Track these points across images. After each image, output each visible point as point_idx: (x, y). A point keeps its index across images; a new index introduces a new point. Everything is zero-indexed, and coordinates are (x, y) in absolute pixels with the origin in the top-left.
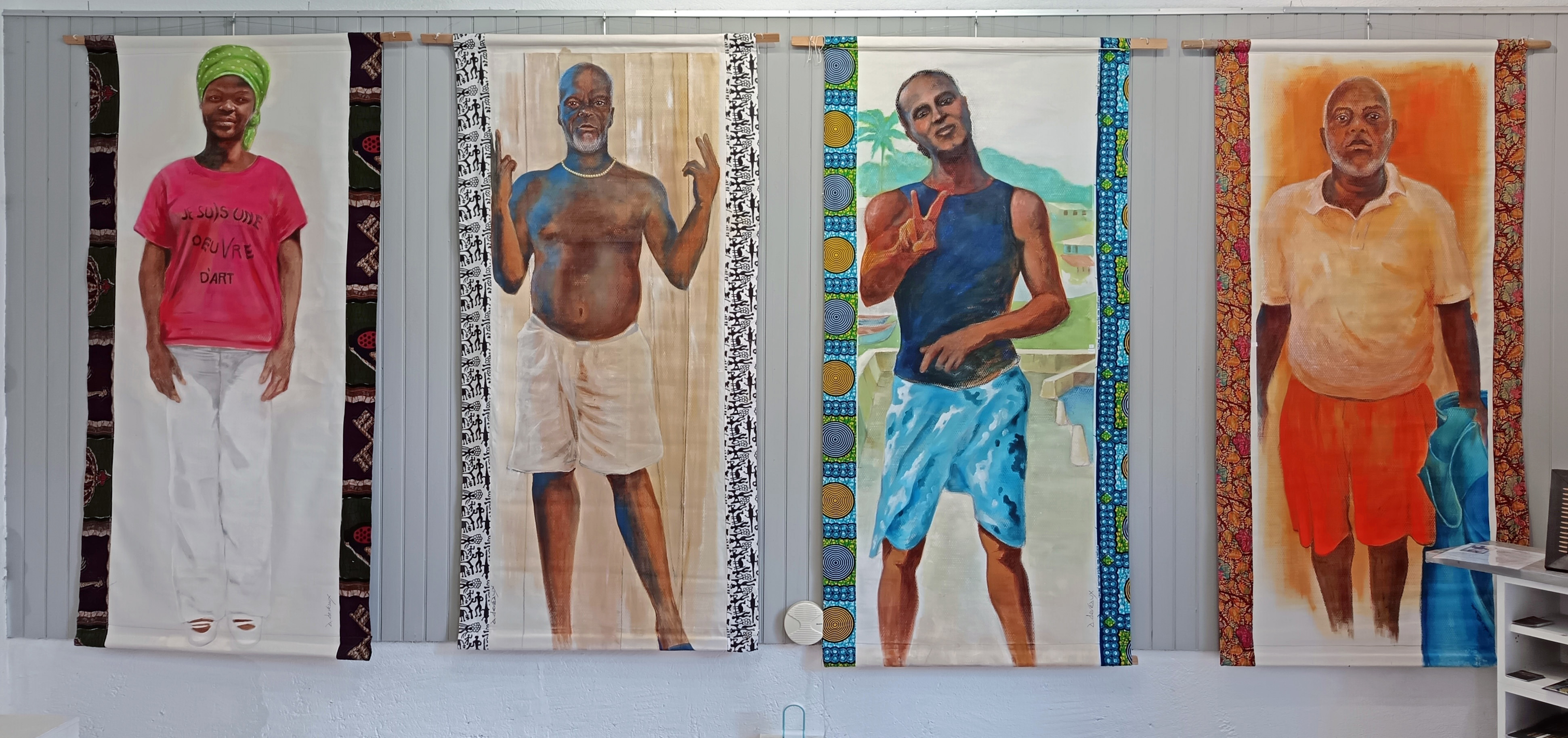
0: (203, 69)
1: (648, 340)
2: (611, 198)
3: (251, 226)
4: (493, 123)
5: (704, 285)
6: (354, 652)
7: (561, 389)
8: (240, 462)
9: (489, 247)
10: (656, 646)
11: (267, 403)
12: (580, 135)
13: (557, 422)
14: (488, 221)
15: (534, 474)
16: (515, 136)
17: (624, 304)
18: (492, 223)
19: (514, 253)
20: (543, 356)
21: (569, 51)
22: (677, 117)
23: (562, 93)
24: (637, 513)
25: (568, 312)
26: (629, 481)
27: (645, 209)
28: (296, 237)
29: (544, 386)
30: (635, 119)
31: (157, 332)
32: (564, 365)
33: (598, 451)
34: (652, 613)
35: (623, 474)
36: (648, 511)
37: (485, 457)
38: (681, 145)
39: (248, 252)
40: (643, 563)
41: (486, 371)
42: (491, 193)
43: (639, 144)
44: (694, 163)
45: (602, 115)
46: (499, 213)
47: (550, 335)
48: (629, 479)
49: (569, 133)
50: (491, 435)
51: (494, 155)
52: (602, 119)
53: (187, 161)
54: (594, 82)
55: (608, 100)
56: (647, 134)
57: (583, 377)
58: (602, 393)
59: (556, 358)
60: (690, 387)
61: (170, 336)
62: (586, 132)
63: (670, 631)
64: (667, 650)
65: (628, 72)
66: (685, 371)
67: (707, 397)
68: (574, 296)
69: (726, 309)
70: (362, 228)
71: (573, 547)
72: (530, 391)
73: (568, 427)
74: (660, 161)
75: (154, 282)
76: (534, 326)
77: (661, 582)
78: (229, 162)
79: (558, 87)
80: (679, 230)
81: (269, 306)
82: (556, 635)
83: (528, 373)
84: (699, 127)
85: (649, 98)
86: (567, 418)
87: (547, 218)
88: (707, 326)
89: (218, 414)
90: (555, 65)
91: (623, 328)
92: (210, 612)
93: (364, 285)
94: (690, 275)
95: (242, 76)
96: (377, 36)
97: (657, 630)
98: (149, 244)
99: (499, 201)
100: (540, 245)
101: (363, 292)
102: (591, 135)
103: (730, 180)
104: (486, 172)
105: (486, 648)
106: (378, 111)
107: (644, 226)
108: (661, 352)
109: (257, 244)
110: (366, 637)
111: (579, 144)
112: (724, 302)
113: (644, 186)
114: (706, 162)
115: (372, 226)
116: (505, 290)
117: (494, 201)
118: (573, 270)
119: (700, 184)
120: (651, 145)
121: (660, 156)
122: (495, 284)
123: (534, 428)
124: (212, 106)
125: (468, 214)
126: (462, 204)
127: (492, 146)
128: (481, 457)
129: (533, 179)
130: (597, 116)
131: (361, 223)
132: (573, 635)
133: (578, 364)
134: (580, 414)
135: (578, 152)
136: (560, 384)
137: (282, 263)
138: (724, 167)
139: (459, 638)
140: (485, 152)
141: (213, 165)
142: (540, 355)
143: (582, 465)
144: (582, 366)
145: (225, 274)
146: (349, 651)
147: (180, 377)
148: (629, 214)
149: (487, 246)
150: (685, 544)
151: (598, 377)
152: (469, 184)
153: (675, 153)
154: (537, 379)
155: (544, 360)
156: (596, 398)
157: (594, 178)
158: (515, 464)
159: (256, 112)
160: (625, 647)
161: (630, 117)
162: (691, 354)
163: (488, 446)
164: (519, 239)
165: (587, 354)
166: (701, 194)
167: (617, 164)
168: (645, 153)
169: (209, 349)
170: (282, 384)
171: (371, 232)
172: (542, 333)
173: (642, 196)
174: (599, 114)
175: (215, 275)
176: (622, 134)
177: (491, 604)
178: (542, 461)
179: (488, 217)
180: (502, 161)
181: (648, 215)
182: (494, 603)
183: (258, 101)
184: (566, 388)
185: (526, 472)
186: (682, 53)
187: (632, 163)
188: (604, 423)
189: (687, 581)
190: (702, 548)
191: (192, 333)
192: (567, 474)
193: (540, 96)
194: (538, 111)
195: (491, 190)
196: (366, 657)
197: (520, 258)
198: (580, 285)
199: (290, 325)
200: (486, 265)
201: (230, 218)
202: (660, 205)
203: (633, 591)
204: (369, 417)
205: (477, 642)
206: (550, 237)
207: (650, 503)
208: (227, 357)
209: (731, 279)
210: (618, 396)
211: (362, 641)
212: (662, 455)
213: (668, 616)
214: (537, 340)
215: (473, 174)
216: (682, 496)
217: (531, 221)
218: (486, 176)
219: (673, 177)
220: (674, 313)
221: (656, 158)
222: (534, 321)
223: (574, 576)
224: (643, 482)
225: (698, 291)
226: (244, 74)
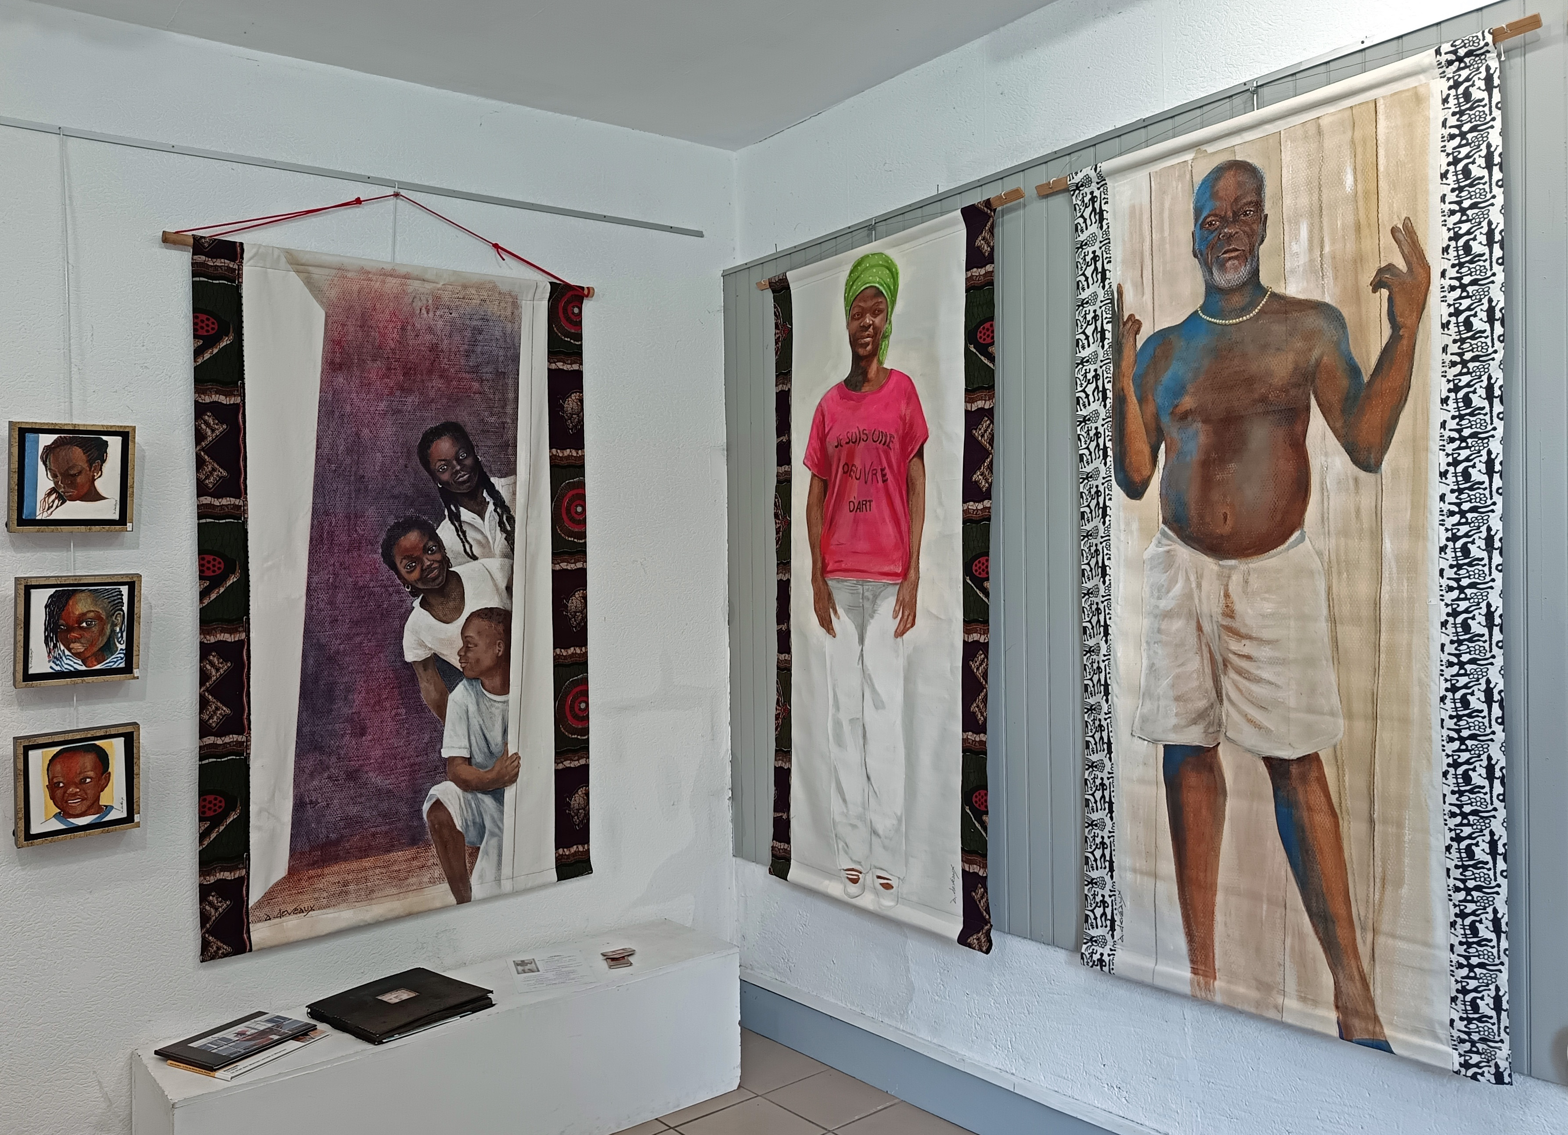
0: (849, 285)
1: (1320, 554)
2: (1265, 347)
3: (885, 447)
4: (1114, 277)
5: (1406, 462)
6: (973, 940)
7: (1200, 628)
8: (879, 705)
9: (1110, 440)
10: (1335, 1032)
11: (899, 639)
12: (1222, 266)
13: (1195, 675)
14: (1108, 405)
15: (1165, 746)
16: (1139, 286)
17: (1284, 502)
18: (1113, 407)
19: (1140, 444)
20: (1177, 582)
21: (1205, 150)
22: (1361, 203)
23: (1198, 212)
24: (1306, 820)
25: (1208, 519)
26: (1294, 770)
27: (1316, 353)
28: (920, 454)
29: (1178, 624)
30: (1297, 223)
31: (819, 565)
32: (1203, 594)
33: (1250, 721)
34: (1327, 979)
35: (1287, 758)
36: (1321, 819)
37: (1107, 716)
38: (1368, 245)
39: (884, 475)
40: (1314, 899)
41: (1105, 603)
42: (1112, 369)
43: (1303, 259)
44: (1390, 268)
45: (1251, 229)
46: (1121, 393)
47: (1184, 553)
48: (1295, 766)
49: (1207, 267)
50: (1112, 688)
51: (1116, 318)
52: (1251, 235)
53: (839, 386)
54: (1240, 185)
55: (1258, 205)
56: (1316, 241)
57: (1229, 613)
58: (1254, 635)
59: (1194, 585)
60: (1383, 629)
61: (829, 568)
62: (1230, 259)
63: (1357, 1013)
64: (1351, 1041)
65: (1286, 157)
66: (1377, 604)
67: (1410, 645)
68: (1216, 496)
69: (1442, 498)
70: (976, 434)
71: (1217, 856)
72: (1159, 631)
73: (1209, 684)
74: (1336, 278)
75: (816, 514)
76: (1165, 541)
77: (1341, 933)
78: (868, 381)
79: (1192, 206)
80: (1366, 379)
81: (900, 532)
82: (1196, 977)
83: (1157, 607)
84: (1395, 209)
85: (1317, 186)
86: (1208, 670)
87: (1179, 390)
88: (1410, 527)
89: (862, 650)
90: (1188, 176)
91: (1283, 537)
92: (859, 863)
93: (979, 502)
94: (1384, 447)
95: (877, 285)
96: (988, 203)
97: (1337, 1007)
98: (813, 476)
99: (1121, 378)
100: (1172, 429)
101: (977, 510)
102: (1236, 262)
103: (1447, 283)
104: (1106, 342)
105: (1112, 971)
106: (992, 292)
107: (1313, 381)
108: (1340, 573)
109: (890, 466)
110: (986, 925)
111: (1221, 279)
112: (1437, 487)
113: (1312, 321)
114: (1408, 263)
115: (985, 431)
116: (1128, 495)
117: (1115, 380)
118: (1215, 459)
119: (1399, 300)
120: (1321, 255)
121: (1335, 269)
122: (1116, 488)
123: (1165, 683)
124: (856, 324)
125: (1086, 400)
126: (1080, 389)
127: (1113, 306)
128: (1102, 716)
129: (1162, 337)
130: (1244, 232)
131: (976, 429)
132: (1217, 983)
133: (1222, 594)
134: (1225, 665)
135: (1220, 290)
136: (1198, 622)
137: (910, 484)
138: (1437, 263)
139: (1083, 951)
140: (1105, 316)
141: (856, 386)
142: (1173, 581)
143: (1228, 739)
144: (1227, 595)
145: (866, 501)
146: (969, 937)
147: (836, 612)
148: (1291, 367)
149: (1107, 439)
150: (1377, 880)
151: (1249, 611)
152: (1087, 361)
153: (1359, 260)
154: (1167, 615)
155: (1178, 589)
156: (1247, 642)
157: (1241, 322)
158: (1141, 729)
159: (888, 322)
160: (1288, 1019)
161: (1290, 222)
162: (1386, 574)
163: (1110, 703)
164: (1145, 425)
165: (1234, 578)
166: (1401, 316)
167: (1274, 295)
168: (1315, 270)
169: (855, 582)
170: (911, 618)
171: (986, 438)
172: (1174, 550)
173: (1310, 336)
174: (1247, 229)
175: (859, 502)
176: (1281, 250)
177: (1118, 914)
178: (1176, 728)
179: (1108, 401)
180: (1125, 324)
181: (1318, 363)
182: (1121, 913)
183: (890, 310)
184: (1207, 627)
185: (1155, 742)
186: (1367, 102)
187: (1294, 289)
188: (1258, 680)
189: (1381, 940)
190: (1404, 891)
191: (843, 566)
192: (1208, 750)
193: (1170, 224)
194: (1167, 246)
195: (1111, 365)
196: (984, 949)
197: (1146, 450)
198: (1223, 479)
199: (916, 553)
200: (1105, 464)
201: (870, 441)
202: (1337, 344)
203: (1300, 936)
204: (984, 659)
205: (1101, 961)
206: (1185, 416)
207: (1325, 808)
208: (868, 590)
209: (1450, 448)
210: (1277, 641)
211: (983, 928)
212: (1340, 735)
213: (1353, 989)
214: (1169, 558)
215: (1093, 348)
216: (1372, 802)
217: (1160, 397)
218: (1106, 346)
219: (1357, 298)
220: (1358, 511)
221: (1329, 273)
222: (1164, 534)
223: (1220, 898)
224: (1314, 774)
225: (1395, 473)
226: (878, 283)
